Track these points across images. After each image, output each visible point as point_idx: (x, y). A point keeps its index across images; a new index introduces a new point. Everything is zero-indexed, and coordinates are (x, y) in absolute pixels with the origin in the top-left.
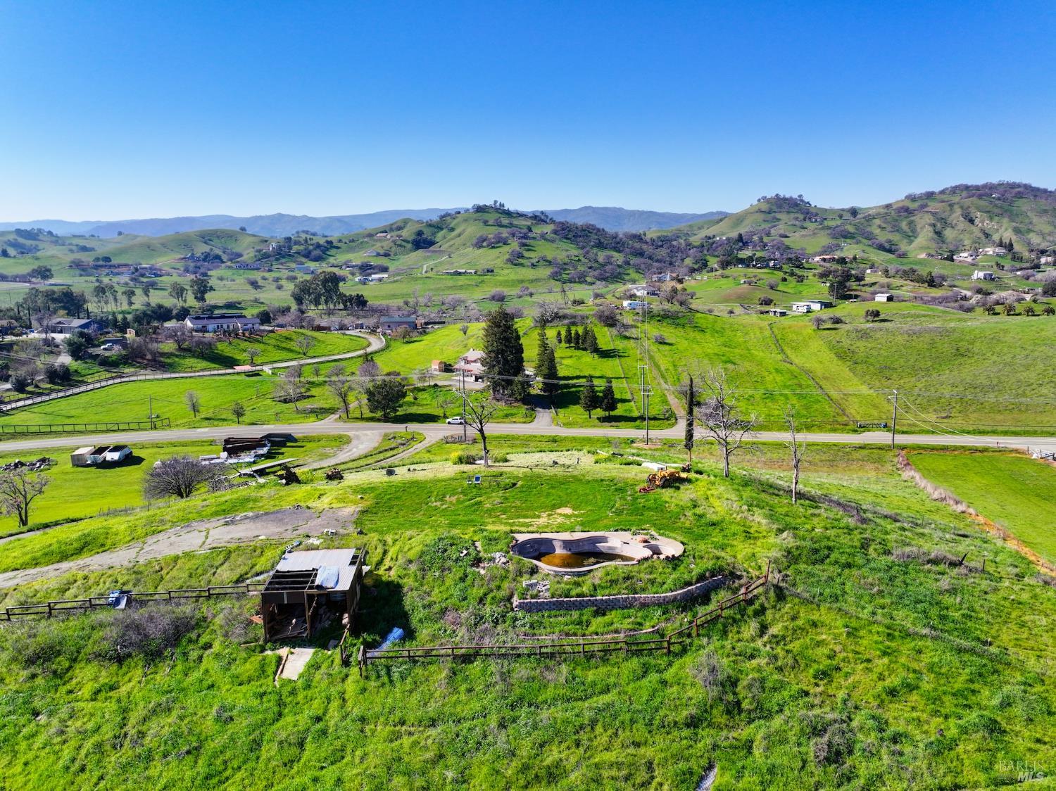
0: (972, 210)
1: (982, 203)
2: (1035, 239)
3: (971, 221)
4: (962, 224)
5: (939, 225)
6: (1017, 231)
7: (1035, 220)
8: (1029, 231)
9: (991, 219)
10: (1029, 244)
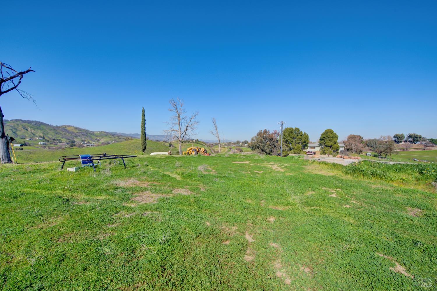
0: (26, 127)
1: (29, 125)
2: (51, 137)
3: (27, 130)
4: (24, 130)
5: (14, 130)
6: (43, 133)
7: (49, 131)
8: (48, 134)
9: (34, 130)
10: (49, 137)
